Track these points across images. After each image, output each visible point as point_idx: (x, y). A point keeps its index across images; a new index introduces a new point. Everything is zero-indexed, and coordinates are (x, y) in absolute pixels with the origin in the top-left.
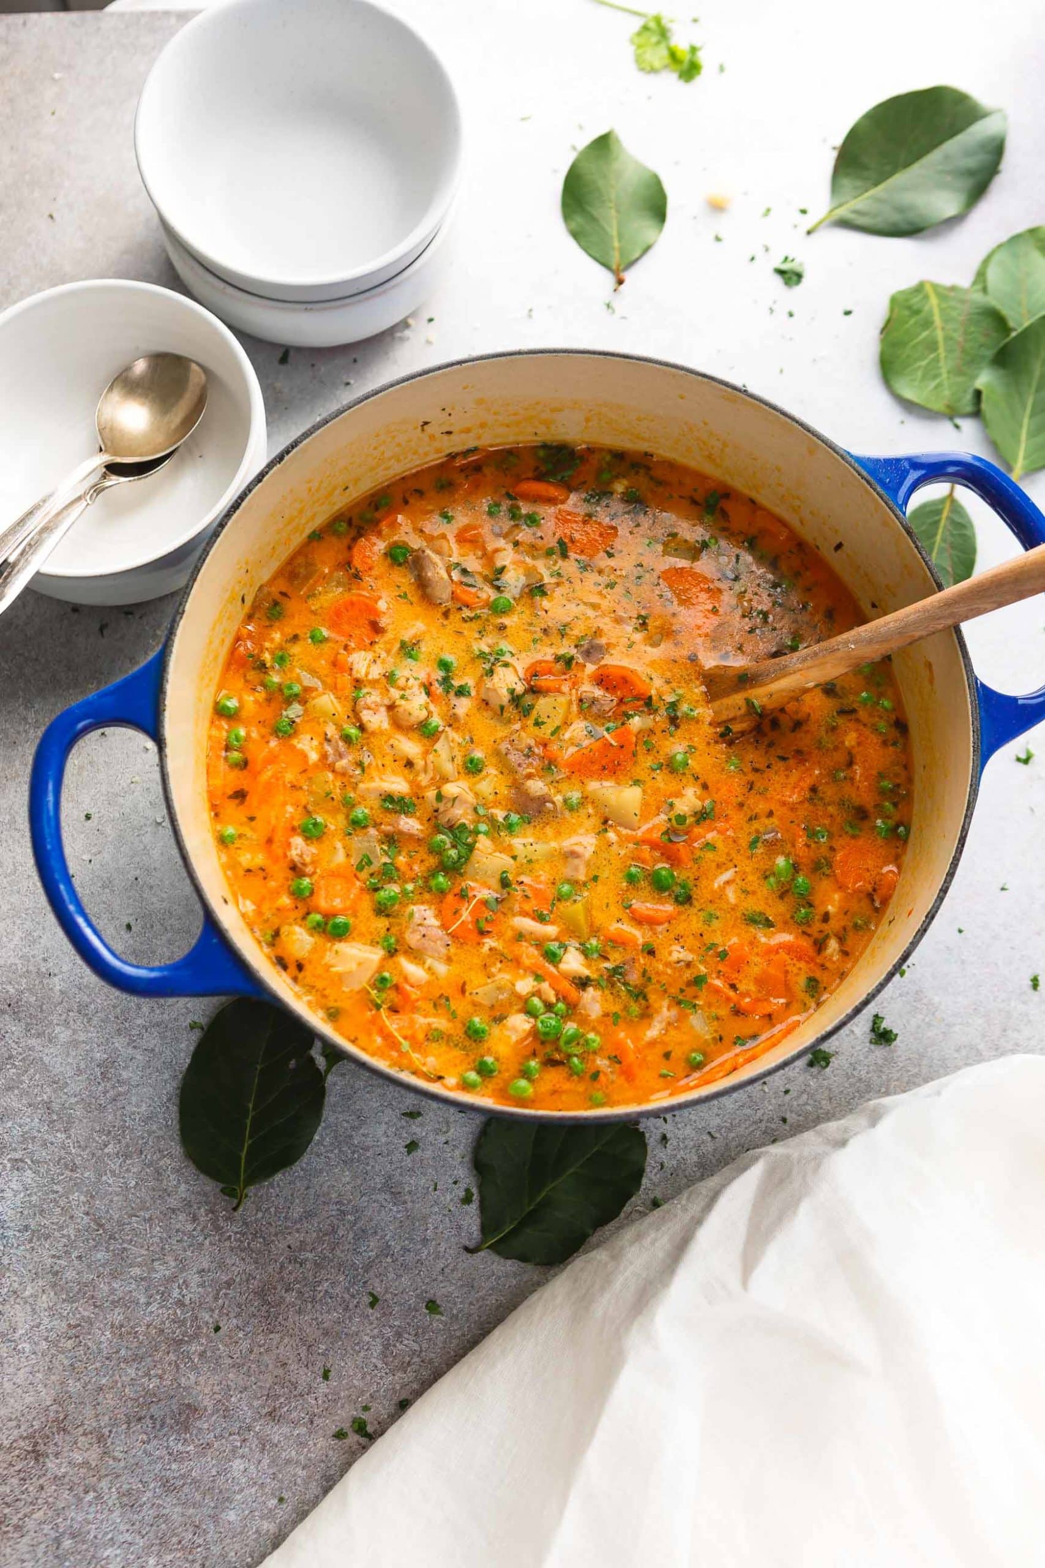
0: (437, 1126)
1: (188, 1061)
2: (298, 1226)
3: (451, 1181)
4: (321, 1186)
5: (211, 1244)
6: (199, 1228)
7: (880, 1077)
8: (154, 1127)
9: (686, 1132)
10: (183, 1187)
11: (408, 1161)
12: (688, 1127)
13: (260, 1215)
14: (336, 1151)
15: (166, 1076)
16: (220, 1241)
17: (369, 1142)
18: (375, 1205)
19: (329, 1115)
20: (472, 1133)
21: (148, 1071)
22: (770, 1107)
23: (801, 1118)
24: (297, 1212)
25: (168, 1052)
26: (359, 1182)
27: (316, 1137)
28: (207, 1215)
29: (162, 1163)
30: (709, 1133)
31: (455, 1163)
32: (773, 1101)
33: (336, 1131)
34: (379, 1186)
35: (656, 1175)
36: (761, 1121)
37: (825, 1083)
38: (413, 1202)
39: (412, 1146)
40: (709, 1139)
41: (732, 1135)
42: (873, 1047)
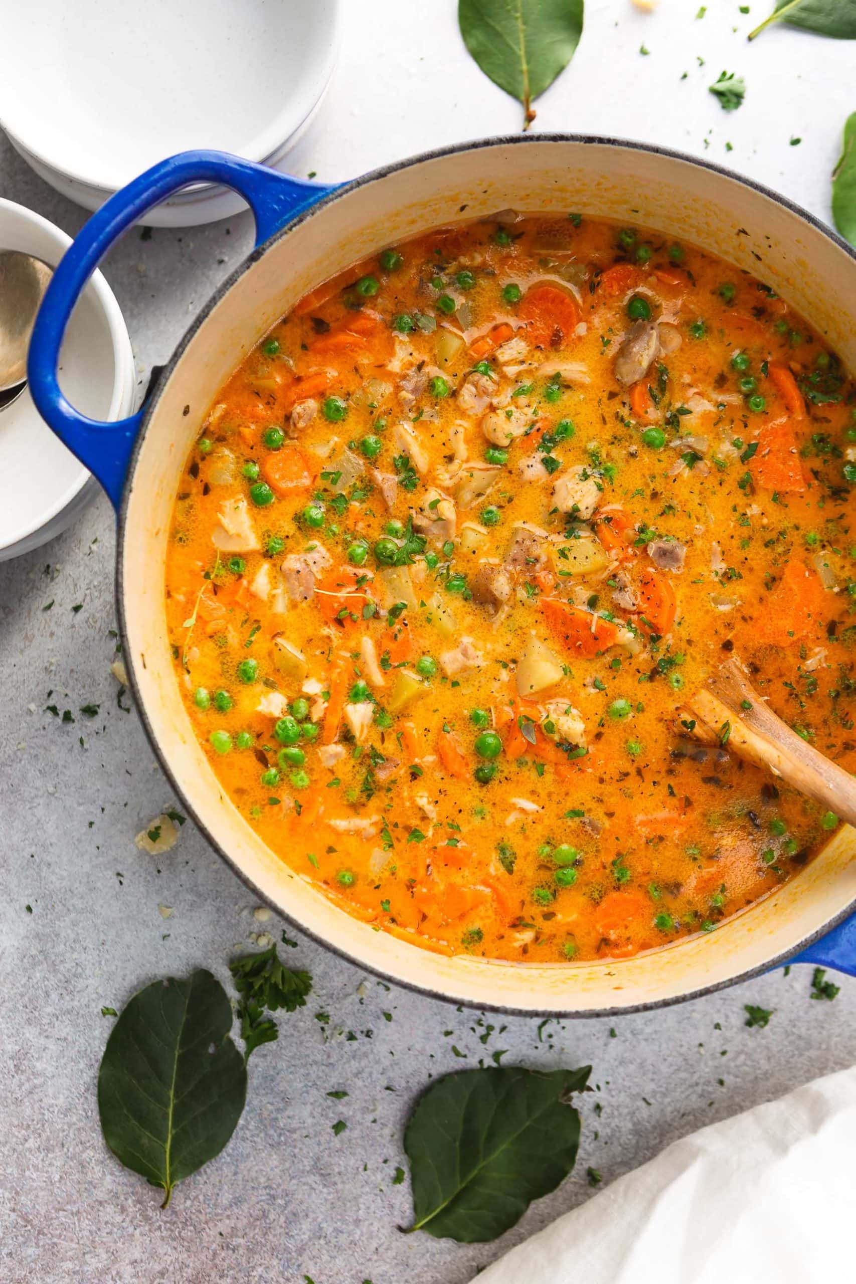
0: (364, 1104)
1: (104, 1049)
2: (228, 1213)
3: (381, 1160)
4: (249, 1170)
5: (142, 1234)
6: (128, 1219)
7: (820, 1033)
8: (74, 1119)
9: (621, 1099)
10: (109, 1178)
11: (336, 1142)
12: (623, 1094)
13: (189, 1203)
14: (262, 1135)
15: (82, 1066)
16: (150, 1230)
17: (295, 1124)
18: (305, 1187)
19: (253, 1098)
20: (400, 1110)
21: (63, 1061)
22: (707, 1070)
23: (738, 1080)
24: (226, 1198)
25: (82, 1041)
26: (287, 1165)
27: (241, 1122)
28: (135, 1206)
29: (84, 1156)
30: (644, 1099)
31: (384, 1141)
32: (710, 1063)
33: (260, 1115)
34: (308, 1168)
35: (590, 1144)
36: (697, 1084)
37: (764, 1042)
38: (343, 1182)
39: (339, 1127)
40: (644, 1104)
41: (667, 1100)
42: (814, 1001)
